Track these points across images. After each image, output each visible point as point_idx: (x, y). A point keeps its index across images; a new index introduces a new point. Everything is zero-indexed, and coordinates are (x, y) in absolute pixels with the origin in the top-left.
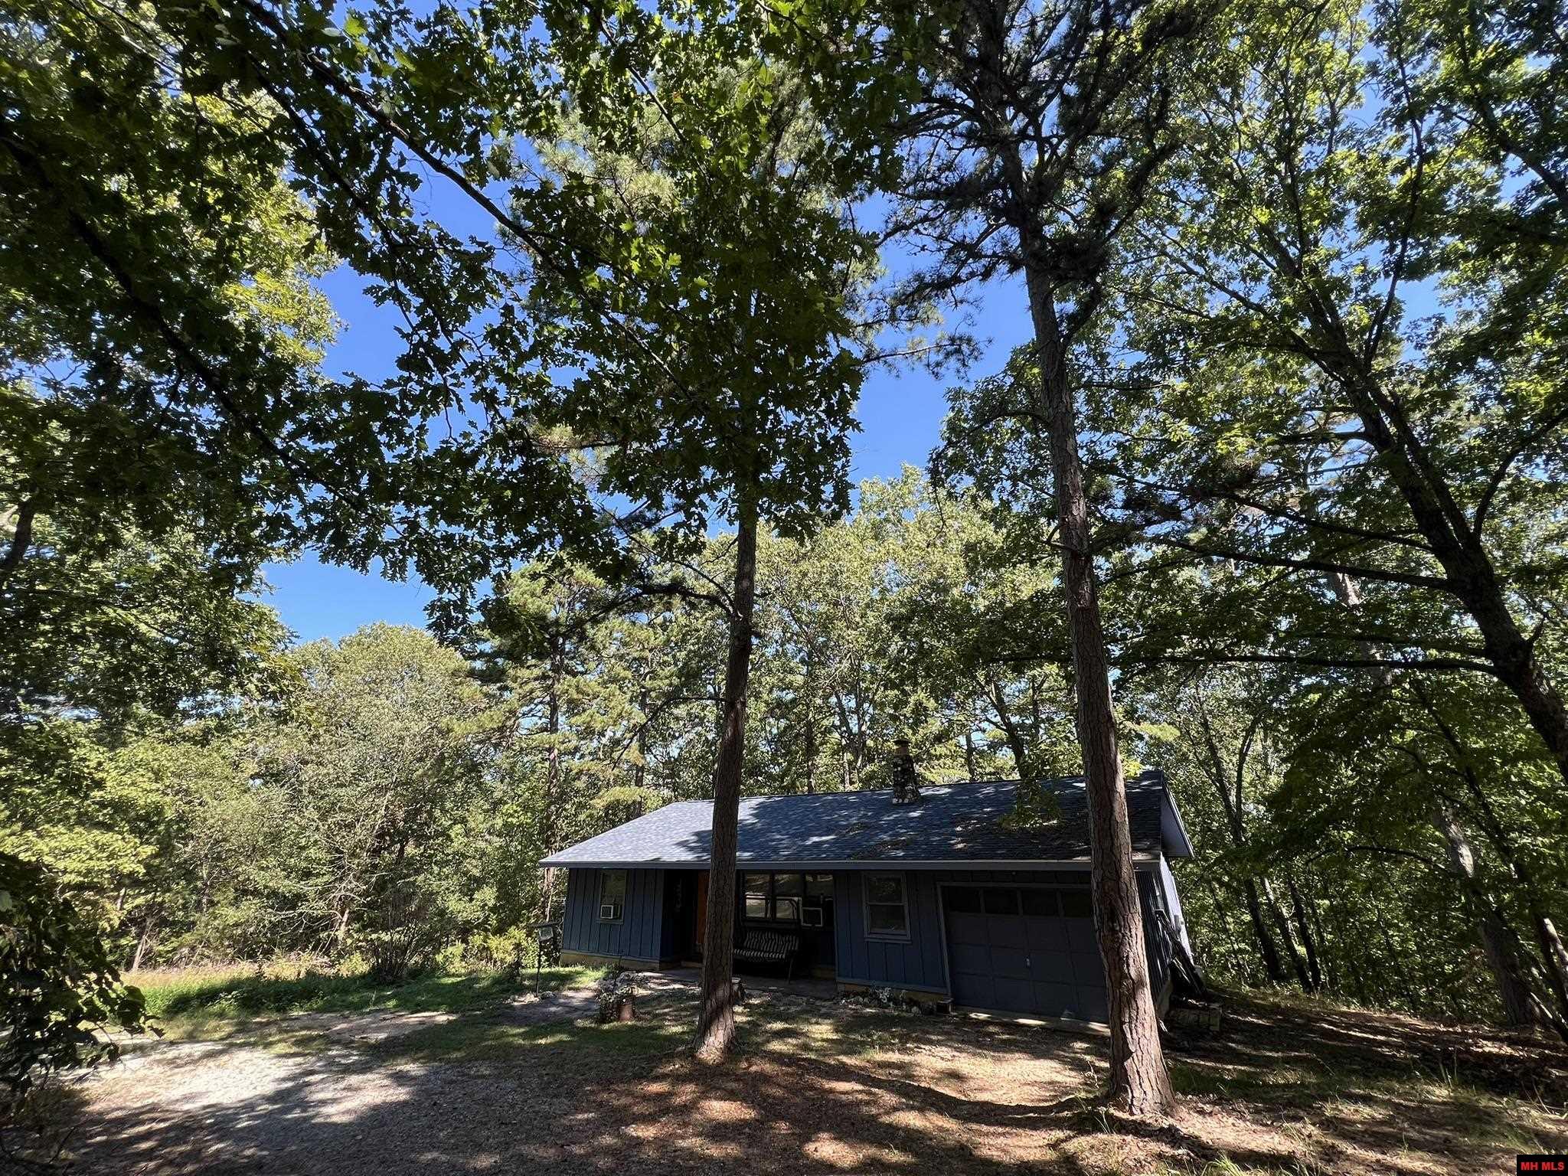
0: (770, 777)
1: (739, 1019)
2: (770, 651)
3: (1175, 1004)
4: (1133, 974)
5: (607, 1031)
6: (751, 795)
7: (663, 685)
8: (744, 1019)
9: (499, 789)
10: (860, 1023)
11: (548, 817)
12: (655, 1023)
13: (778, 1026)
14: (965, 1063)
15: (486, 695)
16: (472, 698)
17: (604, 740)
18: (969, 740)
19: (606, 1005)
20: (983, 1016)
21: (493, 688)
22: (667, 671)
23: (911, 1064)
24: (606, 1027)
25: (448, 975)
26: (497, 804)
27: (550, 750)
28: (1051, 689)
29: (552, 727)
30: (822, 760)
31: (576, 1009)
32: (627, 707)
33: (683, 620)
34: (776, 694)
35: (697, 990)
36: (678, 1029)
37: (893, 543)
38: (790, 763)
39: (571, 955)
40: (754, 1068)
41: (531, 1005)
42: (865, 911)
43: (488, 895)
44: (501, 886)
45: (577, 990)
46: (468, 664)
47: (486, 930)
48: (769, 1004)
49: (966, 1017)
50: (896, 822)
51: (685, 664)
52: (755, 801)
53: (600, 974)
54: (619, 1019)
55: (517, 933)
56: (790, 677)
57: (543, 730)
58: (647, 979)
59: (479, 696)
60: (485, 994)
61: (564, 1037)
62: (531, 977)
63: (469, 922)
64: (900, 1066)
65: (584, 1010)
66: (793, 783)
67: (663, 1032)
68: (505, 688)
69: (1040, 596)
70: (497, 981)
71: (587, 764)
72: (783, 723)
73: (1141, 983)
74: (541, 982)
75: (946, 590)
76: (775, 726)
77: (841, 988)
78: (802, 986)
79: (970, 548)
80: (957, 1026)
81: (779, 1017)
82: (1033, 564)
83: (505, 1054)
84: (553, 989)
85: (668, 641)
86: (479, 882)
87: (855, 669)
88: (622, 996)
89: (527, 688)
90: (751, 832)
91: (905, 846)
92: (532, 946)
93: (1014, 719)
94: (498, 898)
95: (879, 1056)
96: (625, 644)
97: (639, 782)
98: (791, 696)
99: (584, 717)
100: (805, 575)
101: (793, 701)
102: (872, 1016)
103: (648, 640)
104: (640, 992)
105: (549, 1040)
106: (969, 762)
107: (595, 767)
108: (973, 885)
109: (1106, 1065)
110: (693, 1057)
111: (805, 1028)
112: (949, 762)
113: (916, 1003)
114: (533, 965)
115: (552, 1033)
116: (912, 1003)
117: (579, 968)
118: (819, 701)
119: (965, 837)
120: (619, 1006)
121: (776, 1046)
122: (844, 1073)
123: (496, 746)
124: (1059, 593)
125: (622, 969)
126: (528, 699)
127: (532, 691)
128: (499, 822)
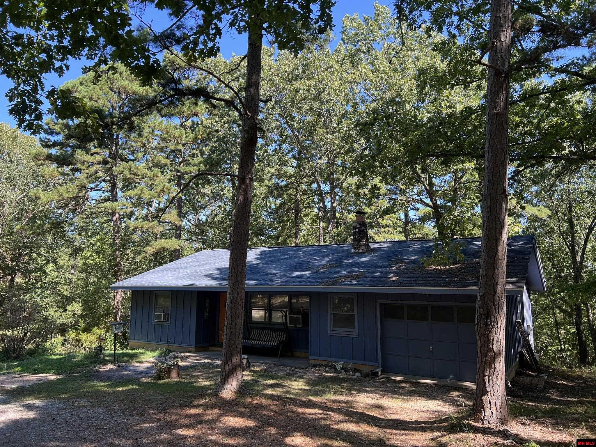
0: (270, 237)
1: (246, 378)
2: (270, 149)
3: (519, 373)
4: (495, 348)
5: (161, 384)
6: (256, 246)
7: (194, 170)
8: (250, 378)
9: (78, 241)
10: (322, 381)
11: (115, 259)
12: (192, 380)
13: (271, 382)
14: (386, 402)
15: (62, 174)
16: (51, 175)
17: (152, 209)
18: (406, 216)
19: (161, 370)
20: (399, 378)
21: (66, 169)
22: (197, 160)
23: (353, 401)
24: (161, 382)
25: (54, 354)
26: (77, 251)
27: (113, 214)
28: (467, 181)
29: (114, 198)
30: (305, 226)
31: (141, 373)
32: (167, 185)
33: (207, 123)
34: (274, 181)
35: (219, 362)
36: (208, 383)
37: (365, 67)
38: (283, 228)
39: (137, 343)
40: (255, 402)
41: (111, 370)
42: (330, 318)
43: (76, 307)
44: (85, 302)
45: (141, 362)
46: (46, 151)
47: (77, 330)
48: (265, 370)
49: (388, 379)
50: (352, 264)
51: (209, 156)
52: (258, 251)
53: (156, 354)
54: (169, 377)
55: (98, 331)
56: (285, 169)
57: (106, 200)
58: (187, 357)
59: (56, 174)
60: (80, 364)
61: (135, 387)
62: (110, 355)
63: (65, 324)
64: (346, 402)
65: (146, 372)
66: (285, 242)
67: (197, 385)
68: (77, 170)
69: (469, 111)
70: (87, 357)
71: (140, 223)
72: (278, 202)
73: (499, 354)
74: (116, 358)
75: (401, 104)
76: (273, 203)
77: (312, 362)
78: (287, 361)
79: (422, 72)
80: (382, 383)
81: (272, 378)
82: (466, 87)
83: (97, 395)
84: (125, 362)
85: (196, 138)
86: (69, 300)
87: (331, 164)
88: (171, 365)
89: (93, 169)
90: (255, 269)
91: (358, 278)
92: (110, 338)
93: (439, 202)
94: (83, 310)
95: (333, 397)
96: (164, 140)
97: (178, 237)
98: (284, 183)
99: (136, 191)
100: (297, 91)
101: (287, 186)
102: (330, 377)
103: (181, 137)
104: (181, 363)
105: (125, 388)
106: (405, 229)
107: (146, 225)
108: (400, 302)
109: (471, 403)
110: (217, 395)
111: (288, 383)
112: (391, 230)
113: (358, 371)
114: (110, 349)
115: (126, 385)
116: (355, 370)
117: (142, 351)
118: (304, 187)
119: (397, 273)
120: (169, 370)
121: (269, 392)
122: (311, 405)
123: (74, 211)
124: (482, 109)
125: (170, 351)
126: (94, 177)
127: (96, 172)
128: (80, 262)
